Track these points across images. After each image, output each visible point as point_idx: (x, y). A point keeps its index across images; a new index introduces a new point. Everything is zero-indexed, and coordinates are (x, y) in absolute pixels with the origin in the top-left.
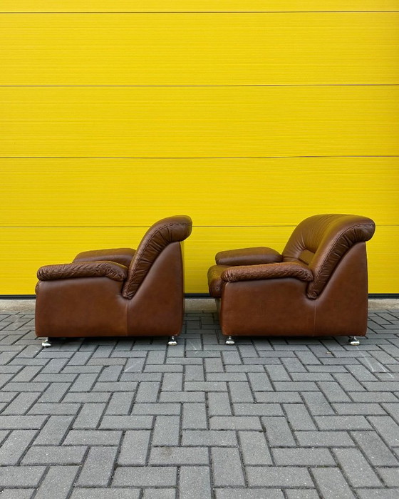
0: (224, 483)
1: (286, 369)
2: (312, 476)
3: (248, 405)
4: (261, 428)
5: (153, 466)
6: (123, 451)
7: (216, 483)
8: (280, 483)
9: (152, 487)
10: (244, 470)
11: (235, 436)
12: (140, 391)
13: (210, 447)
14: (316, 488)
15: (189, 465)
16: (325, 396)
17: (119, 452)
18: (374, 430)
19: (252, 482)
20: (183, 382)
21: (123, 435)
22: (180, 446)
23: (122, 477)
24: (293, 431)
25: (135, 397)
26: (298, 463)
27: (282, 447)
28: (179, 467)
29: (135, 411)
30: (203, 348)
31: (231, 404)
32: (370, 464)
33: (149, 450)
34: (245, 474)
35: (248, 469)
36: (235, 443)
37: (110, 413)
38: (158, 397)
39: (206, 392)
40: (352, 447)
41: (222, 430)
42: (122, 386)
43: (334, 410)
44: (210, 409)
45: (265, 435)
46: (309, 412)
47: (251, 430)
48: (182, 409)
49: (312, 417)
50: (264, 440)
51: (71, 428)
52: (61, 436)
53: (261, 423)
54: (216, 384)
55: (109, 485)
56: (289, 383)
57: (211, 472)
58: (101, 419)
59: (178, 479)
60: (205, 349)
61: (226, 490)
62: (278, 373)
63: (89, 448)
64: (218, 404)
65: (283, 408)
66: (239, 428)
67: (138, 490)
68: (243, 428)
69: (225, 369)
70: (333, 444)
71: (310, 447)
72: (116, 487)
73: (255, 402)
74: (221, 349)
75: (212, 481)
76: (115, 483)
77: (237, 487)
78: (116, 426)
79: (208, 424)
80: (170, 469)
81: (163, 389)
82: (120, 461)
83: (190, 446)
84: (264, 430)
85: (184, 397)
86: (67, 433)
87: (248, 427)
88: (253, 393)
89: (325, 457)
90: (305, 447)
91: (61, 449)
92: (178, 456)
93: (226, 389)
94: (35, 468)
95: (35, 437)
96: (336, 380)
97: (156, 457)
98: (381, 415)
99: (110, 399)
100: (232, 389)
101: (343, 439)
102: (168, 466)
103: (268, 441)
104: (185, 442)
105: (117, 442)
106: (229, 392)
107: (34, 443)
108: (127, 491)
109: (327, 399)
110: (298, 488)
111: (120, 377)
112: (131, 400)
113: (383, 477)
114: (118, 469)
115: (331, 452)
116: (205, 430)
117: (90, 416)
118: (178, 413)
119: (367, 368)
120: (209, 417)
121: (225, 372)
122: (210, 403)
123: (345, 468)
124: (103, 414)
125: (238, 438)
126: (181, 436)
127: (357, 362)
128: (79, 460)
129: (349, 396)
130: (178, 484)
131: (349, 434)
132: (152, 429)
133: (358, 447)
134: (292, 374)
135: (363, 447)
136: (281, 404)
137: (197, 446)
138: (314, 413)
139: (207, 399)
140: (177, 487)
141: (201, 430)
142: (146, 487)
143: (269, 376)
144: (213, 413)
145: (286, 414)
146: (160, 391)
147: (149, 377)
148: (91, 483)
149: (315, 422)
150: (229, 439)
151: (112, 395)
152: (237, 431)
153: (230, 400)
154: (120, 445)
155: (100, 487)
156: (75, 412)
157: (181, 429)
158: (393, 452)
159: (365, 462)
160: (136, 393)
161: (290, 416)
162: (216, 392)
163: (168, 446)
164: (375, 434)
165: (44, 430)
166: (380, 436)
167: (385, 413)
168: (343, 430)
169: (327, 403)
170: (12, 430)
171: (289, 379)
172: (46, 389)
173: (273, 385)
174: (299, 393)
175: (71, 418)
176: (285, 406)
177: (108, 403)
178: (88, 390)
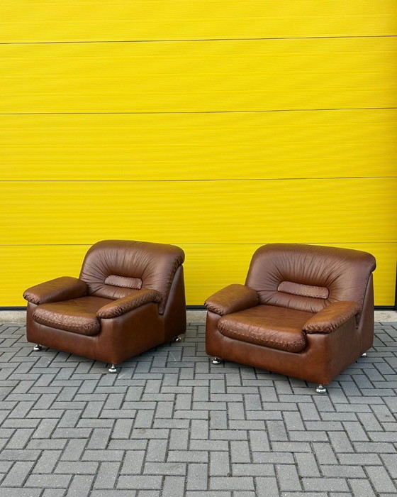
1: (241, 377)
2: (229, 445)
3: (203, 403)
4: (207, 418)
5: (133, 439)
6: (115, 431)
10: (189, 442)
12: (129, 393)
13: (171, 429)
15: (156, 439)
16: (261, 397)
17: (112, 432)
18: (283, 420)
20: (161, 387)
21: (115, 422)
22: (152, 428)
24: (228, 420)
25: (125, 397)
26: (224, 438)
27: (217, 430)
28: (149, 440)
29: (124, 407)
30: (181, 360)
31: (192, 402)
32: (269, 440)
33: (132, 430)
36: (188, 427)
37: (107, 408)
38: (141, 397)
39: (176, 394)
40: (263, 430)
41: (181, 419)
42: (115, 389)
43: (262, 407)
44: (176, 405)
45: (209, 422)
46: (244, 408)
47: (201, 419)
48: (157, 406)
49: (245, 411)
50: (207, 425)
51: (81, 418)
52: (75, 423)
53: (209, 414)
54: (184, 388)
56: (239, 388)
58: (101, 411)
60: (183, 360)
63: (93, 429)
64: (183, 402)
65: (227, 405)
67: (123, 451)
69: (194, 376)
70: (251, 428)
73: (209, 401)
74: (196, 360)
78: (111, 416)
79: (173, 415)
80: (143, 441)
81: (145, 392)
82: (113, 437)
83: (158, 428)
84: (209, 419)
85: (160, 397)
86: (78, 421)
88: (209, 395)
89: (242, 435)
90: (232, 430)
91: (75, 430)
93: (191, 392)
95: (58, 423)
96: (274, 386)
98: (293, 411)
99: (107, 399)
100: (195, 392)
101: (260, 425)
104: (155, 426)
105: (111, 426)
106: (192, 394)
107: (58, 426)
109: (261, 400)
111: (114, 383)
112: (122, 399)
113: (273, 447)
114: (112, 441)
115: (248, 433)
117: (93, 410)
118: (153, 408)
120: (174, 411)
121: (194, 379)
122: (177, 401)
123: (252, 442)
124: (102, 409)
125: (190, 424)
126: (153, 422)
128: (87, 436)
129: (278, 397)
131: (265, 422)
132: (135, 418)
133: (266, 430)
134: (243, 381)
135: (270, 430)
136: (227, 403)
137: (162, 428)
138: (247, 409)
139: (175, 399)
141: (167, 419)
143: (226, 383)
144: (178, 408)
145: (228, 409)
146: (143, 393)
147: (137, 383)
149: (245, 415)
150: (184, 424)
151: (108, 396)
152: (191, 420)
153: (192, 400)
154: (114, 427)
156: (83, 408)
157: (154, 418)
158: (287, 433)
159: (267, 438)
160: (126, 394)
161: (230, 410)
162: (184, 394)
163: (144, 428)
164: (282, 423)
165: (64, 419)
166: (285, 424)
167: (297, 409)
168: (262, 420)
169: (260, 402)
170: (42, 419)
171: (240, 385)
172: (61, 392)
173: (226, 389)
174: (243, 395)
175: (80, 411)
176: (229, 404)
177: (106, 401)
178: (92, 392)
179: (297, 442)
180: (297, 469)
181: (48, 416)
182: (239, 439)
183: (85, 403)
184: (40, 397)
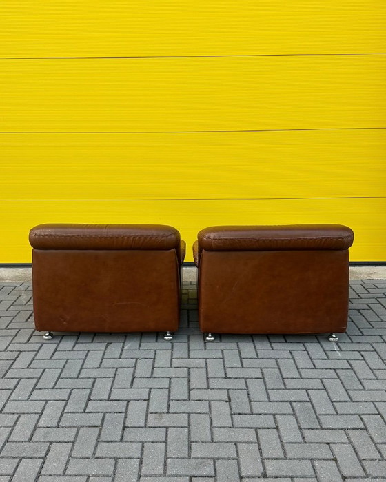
1: (255, 347)
2: (257, 434)
3: (220, 380)
4: (227, 399)
5: (150, 427)
6: (129, 417)
7: (193, 439)
8: (235, 440)
9: (149, 442)
10: (212, 430)
11: (207, 405)
12: (138, 367)
13: (189, 413)
14: (258, 443)
15: (174, 427)
16: (281, 372)
17: (126, 417)
18: (310, 401)
19: (216, 439)
20: (172, 359)
21: (128, 404)
22: (168, 413)
23: (129, 435)
24: (250, 401)
25: (134, 372)
27: (240, 414)
28: (167, 428)
29: (135, 385)
30: (189, 325)
31: (208, 379)
32: (299, 426)
33: (147, 416)
34: (212, 432)
35: (215, 430)
36: (207, 410)
37: (117, 386)
38: (152, 373)
39: (189, 369)
40: (291, 414)
41: (199, 400)
42: (123, 363)
43: (285, 385)
44: (191, 383)
45: (230, 405)
46: (265, 386)
47: (220, 401)
48: (170, 383)
49: (266, 389)
50: (228, 409)
51: (89, 399)
52: (84, 406)
53: (228, 394)
54: (197, 361)
55: (121, 441)
56: (255, 361)
57: (189, 431)
58: (111, 391)
59: (167, 436)
60: (191, 326)
61: (198, 444)
62: (247, 350)
63: (105, 415)
64: (198, 379)
65: (246, 382)
66: (211, 399)
67: (141, 444)
68: (214, 399)
69: (205, 346)
70: (278, 412)
71: (260, 414)
72: (126, 442)
73: (226, 377)
75: (189, 438)
76: (125, 439)
78: (122, 397)
79: (189, 395)
80: (161, 429)
81: (156, 366)
82: (128, 424)
83: (175, 413)
84: (229, 401)
85: (172, 372)
86: (87, 403)
87: (218, 398)
88: (225, 369)
89: (269, 422)
90: (257, 414)
91: (84, 415)
92: (167, 420)
93: (204, 366)
94: (69, 429)
95: (65, 406)
96: (293, 358)
97: (152, 421)
98: (319, 390)
99: (115, 374)
100: (209, 366)
101: (286, 408)
102: (160, 427)
103: (231, 409)
104: (172, 410)
105: (123, 410)
106: (207, 368)
107: (65, 411)
108: (133, 445)
109: (282, 375)
110: (246, 443)
111: (121, 354)
112: (131, 375)
114: (126, 429)
115: (275, 418)
116: (186, 400)
117: (102, 389)
118: (167, 386)
119: (322, 347)
120: (190, 390)
121: (206, 349)
122: (192, 377)
123: (281, 429)
124: (111, 388)
125: (210, 406)
126: (169, 405)
127: (316, 341)
128: (99, 423)
129: (299, 372)
130: (166, 440)
131: (291, 404)
132: (148, 400)
133: (294, 414)
134: (259, 352)
135: (298, 414)
136: (245, 379)
137: (180, 413)
138: (268, 387)
139: (189, 374)
140: (166, 442)
141: (184, 400)
142: (146, 442)
143: (239, 353)
144: (193, 386)
145: (248, 387)
146: (153, 367)
147: (144, 354)
148: (109, 439)
149: (268, 394)
150: (203, 407)
151: (116, 370)
152: (210, 401)
153: (207, 375)
154: (126, 412)
155: (115, 442)
156: (90, 386)
157: (169, 400)
158: (318, 418)
159: (296, 426)
160: (135, 369)
161: (250, 389)
162: (197, 368)
163: (160, 413)
164: (309, 405)
165: (71, 401)
166: (313, 406)
167: (322, 388)
168: (287, 402)
169: (281, 378)
170: (47, 401)
171: (256, 357)
172: (65, 366)
173: (242, 362)
174: (261, 369)
175: (88, 391)
176: (248, 380)
177: (114, 378)
178: (98, 366)
181: (53, 398)
182: (266, 426)
183: (92, 380)
184: (42, 373)
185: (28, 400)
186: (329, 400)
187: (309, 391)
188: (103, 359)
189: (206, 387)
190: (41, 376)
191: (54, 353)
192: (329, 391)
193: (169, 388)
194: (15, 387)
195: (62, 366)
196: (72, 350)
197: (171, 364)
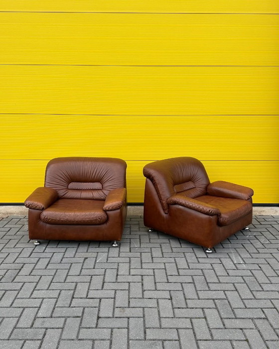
0: (150, 326)
1: (187, 261)
2: (192, 323)
3: (164, 284)
4: (170, 298)
5: (116, 318)
6: (101, 310)
7: (147, 326)
8: (176, 327)
9: (116, 328)
10: (160, 320)
11: (156, 302)
12: (107, 275)
13: (144, 308)
14: (193, 329)
15: (134, 317)
16: (205, 279)
17: (99, 310)
18: (227, 299)
19: (163, 326)
20: (130, 269)
21: (100, 301)
22: (129, 307)
23: (102, 323)
24: (186, 299)
25: (104, 279)
26: (186, 316)
27: (179, 308)
28: (128, 318)
29: (105, 288)
30: (140, 245)
31: (155, 283)
32: (220, 317)
33: (114, 309)
34: (160, 321)
35: (162, 319)
36: (156, 306)
37: (92, 288)
38: (117, 279)
39: (142, 276)
40: (214, 308)
41: (150, 298)
42: (97, 272)
43: (209, 287)
44: (144, 286)
45: (171, 301)
46: (195, 288)
47: (164, 299)
48: (129, 286)
49: (196, 291)
50: (170, 304)
51: (73, 298)
52: (69, 302)
53: (170, 294)
54: (147, 271)
55: (96, 327)
56: (187, 270)
57: (144, 321)
58: (88, 292)
59: (128, 324)
60: (142, 246)
61: (151, 330)
62: (182, 263)
63: (84, 309)
64: (149, 283)
65: (182, 286)
66: (158, 297)
67: (110, 329)
68: (161, 297)
69: (152, 260)
70: (205, 306)
71: (193, 308)
72: (100, 328)
73: (168, 282)
74: (151, 246)
75: (144, 326)
76: (99, 326)
77: (156, 328)
78: (96, 296)
79: (143, 295)
80: (124, 319)
81: (119, 274)
82: (100, 315)
83: (134, 307)
84: (171, 299)
85: (130, 279)
86: (72, 300)
87: (163, 297)
88: (167, 276)
89: (199, 313)
90: (190, 308)
91: (70, 309)
92: (128, 312)
93: (153, 274)
94: (59, 319)
95: (56, 302)
96: (213, 269)
97: (118, 313)
98: (232, 291)
99: (91, 280)
100: (156, 274)
101: (210, 304)
102: (123, 317)
103: (172, 305)
104: (131, 305)
105: (97, 305)
106: (154, 276)
107: (56, 306)
108: (105, 330)
109: (206, 281)
110: (184, 328)
111: (94, 266)
112: (102, 280)
113: (225, 323)
114: (100, 319)
115: (203, 311)
116: (141, 298)
117: (82, 290)
118: (127, 288)
119: (232, 261)
120: (143, 291)
121: (153, 262)
122: (144, 282)
123: (208, 319)
124: (88, 290)
125: (158, 303)
126: (129, 302)
127: (228, 257)
128: (80, 315)
129: (218, 279)
130: (128, 326)
131: (214, 301)
132: (114, 298)
133: (217, 308)
134: (189, 264)
135: (219, 308)
136: (181, 283)
137: (137, 307)
138: (198, 289)
139: (142, 280)
140: (128, 328)
141: (139, 298)
142: (114, 328)
143: (177, 265)
144: (146, 289)
145: (183, 289)
146: (117, 275)
147: (111, 266)
148: (88, 326)
149: (197, 294)
150: (153, 303)
151: (92, 277)
152: (157, 299)
153: (155, 281)
154: (99, 307)
155: (92, 328)
156: (73, 288)
157: (129, 298)
158: (233, 311)
159: (218, 316)
160: (105, 276)
161: (185, 290)
162: (147, 275)
163: (123, 308)
164: (226, 301)
165: (60, 299)
166: (229, 302)
167: (235, 289)
168: (211, 299)
169: (206, 283)
170: (43, 298)
171: (188, 268)
172: (55, 274)
173: (178, 271)
174: (192, 276)
175: (72, 292)
176: (183, 284)
177: (90, 282)
178: (78, 274)
179: (242, 318)
180: (249, 345)
181: (48, 296)
182: (198, 316)
183: (74, 284)
184: (40, 279)
185: (29, 298)
186: (240, 298)
187: (226, 292)
188: (82, 269)
189: (154, 289)
190: (39, 281)
191: (47, 265)
192: (239, 292)
193: (129, 290)
194: (21, 289)
195: (53, 274)
196: (60, 263)
197: (130, 273)
